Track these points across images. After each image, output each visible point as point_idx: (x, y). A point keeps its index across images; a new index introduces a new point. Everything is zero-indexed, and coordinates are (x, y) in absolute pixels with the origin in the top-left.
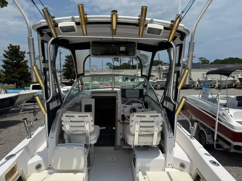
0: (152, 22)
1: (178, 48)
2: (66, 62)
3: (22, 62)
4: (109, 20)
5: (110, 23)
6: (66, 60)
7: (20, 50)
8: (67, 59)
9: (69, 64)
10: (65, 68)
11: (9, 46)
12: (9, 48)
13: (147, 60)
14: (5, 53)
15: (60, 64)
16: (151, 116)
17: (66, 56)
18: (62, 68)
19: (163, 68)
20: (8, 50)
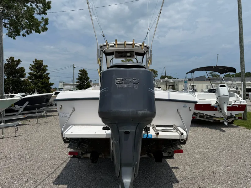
0: (136, 44)
2: (79, 75)
3: (45, 74)
4: (124, 43)
5: (124, 44)
6: (79, 74)
7: (43, 64)
8: (80, 72)
9: (82, 77)
10: (78, 81)
11: (35, 60)
12: (34, 62)
13: (156, 75)
14: (31, 67)
15: (73, 77)
17: (79, 70)
18: (76, 81)
19: (170, 81)
20: (33, 64)
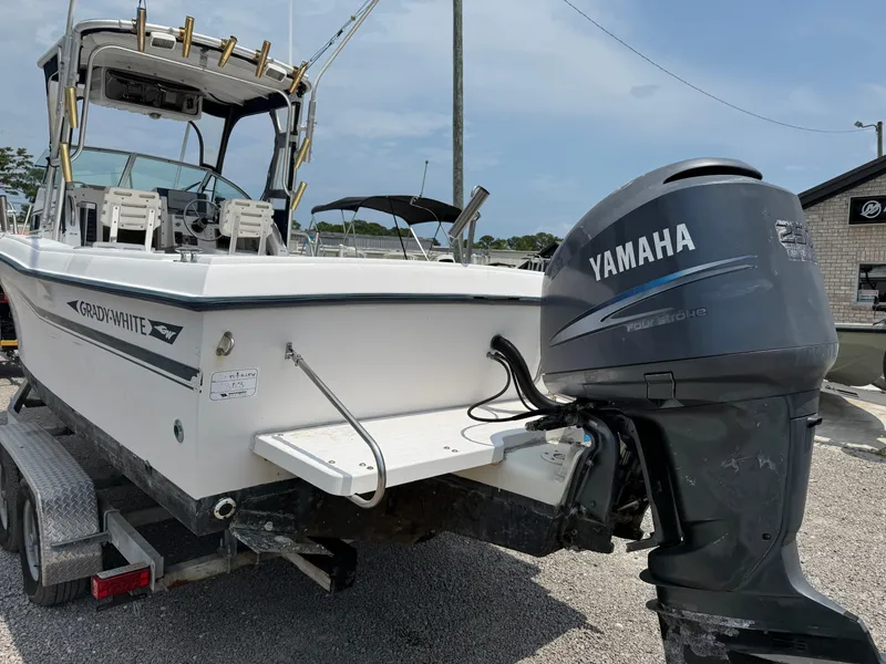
0: (272, 61)
1: (294, 107)
5: (221, 50)
16: (258, 206)
